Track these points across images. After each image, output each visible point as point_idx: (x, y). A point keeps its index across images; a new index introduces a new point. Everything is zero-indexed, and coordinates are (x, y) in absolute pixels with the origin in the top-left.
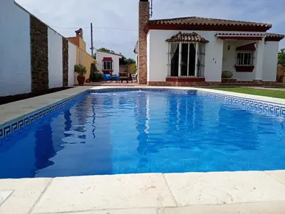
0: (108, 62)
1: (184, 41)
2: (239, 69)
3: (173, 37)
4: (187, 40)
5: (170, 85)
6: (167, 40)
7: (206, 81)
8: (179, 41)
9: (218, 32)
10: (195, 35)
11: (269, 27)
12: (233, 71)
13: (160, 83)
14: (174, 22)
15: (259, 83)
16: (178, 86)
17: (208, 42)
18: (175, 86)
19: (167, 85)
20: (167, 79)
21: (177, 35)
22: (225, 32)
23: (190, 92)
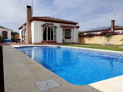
0: (5, 33)
1: (49, 26)
2: (66, 38)
3: (44, 25)
4: (50, 26)
5: (43, 44)
6: (41, 26)
7: (57, 42)
8: (47, 26)
9: (61, 24)
10: (53, 24)
11: (77, 24)
12: (64, 39)
13: (39, 43)
14: (43, 18)
15: (75, 43)
16: (47, 44)
17: (57, 27)
18: (46, 44)
19: (42, 44)
20: (42, 42)
21: (46, 24)
22: (63, 24)
23: (58, 47)
